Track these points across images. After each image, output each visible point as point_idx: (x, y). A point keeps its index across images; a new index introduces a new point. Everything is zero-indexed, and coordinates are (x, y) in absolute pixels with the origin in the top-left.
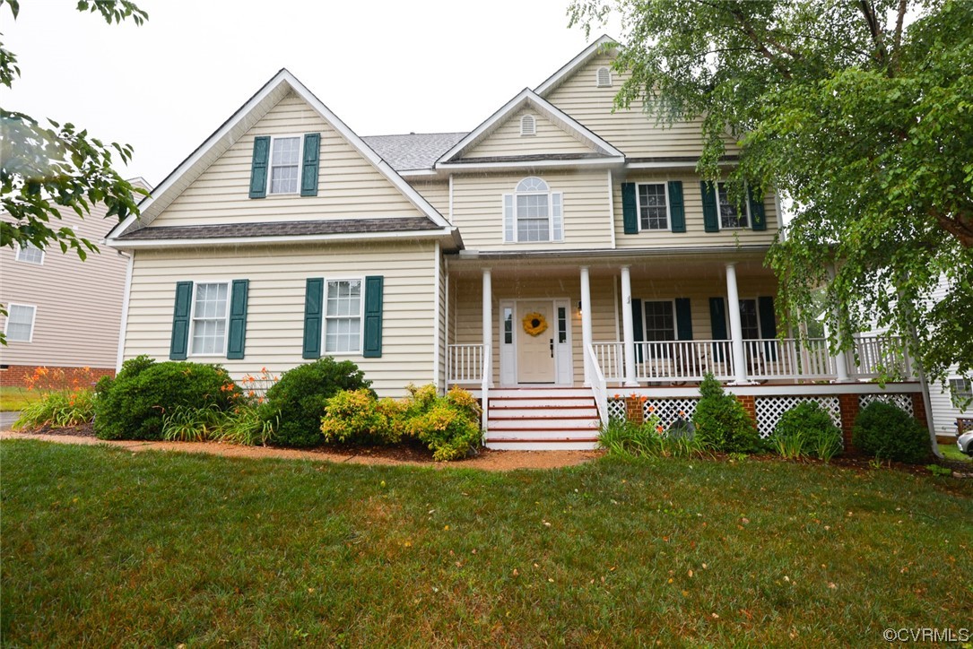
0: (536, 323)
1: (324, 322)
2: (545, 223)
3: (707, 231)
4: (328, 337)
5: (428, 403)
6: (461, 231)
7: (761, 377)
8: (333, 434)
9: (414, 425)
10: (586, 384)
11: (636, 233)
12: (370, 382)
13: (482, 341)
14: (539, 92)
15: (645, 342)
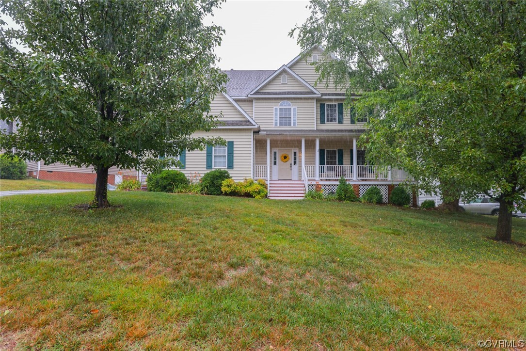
0: (285, 157)
1: (213, 156)
2: (290, 119)
3: (351, 123)
4: (215, 162)
5: (251, 184)
6: (261, 126)
7: (362, 178)
8: (225, 191)
9: (249, 189)
10: (302, 180)
11: (325, 123)
12: (232, 177)
13: (266, 164)
14: (288, 66)
15: (326, 166)
